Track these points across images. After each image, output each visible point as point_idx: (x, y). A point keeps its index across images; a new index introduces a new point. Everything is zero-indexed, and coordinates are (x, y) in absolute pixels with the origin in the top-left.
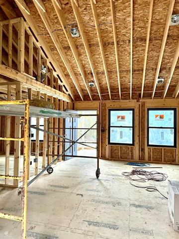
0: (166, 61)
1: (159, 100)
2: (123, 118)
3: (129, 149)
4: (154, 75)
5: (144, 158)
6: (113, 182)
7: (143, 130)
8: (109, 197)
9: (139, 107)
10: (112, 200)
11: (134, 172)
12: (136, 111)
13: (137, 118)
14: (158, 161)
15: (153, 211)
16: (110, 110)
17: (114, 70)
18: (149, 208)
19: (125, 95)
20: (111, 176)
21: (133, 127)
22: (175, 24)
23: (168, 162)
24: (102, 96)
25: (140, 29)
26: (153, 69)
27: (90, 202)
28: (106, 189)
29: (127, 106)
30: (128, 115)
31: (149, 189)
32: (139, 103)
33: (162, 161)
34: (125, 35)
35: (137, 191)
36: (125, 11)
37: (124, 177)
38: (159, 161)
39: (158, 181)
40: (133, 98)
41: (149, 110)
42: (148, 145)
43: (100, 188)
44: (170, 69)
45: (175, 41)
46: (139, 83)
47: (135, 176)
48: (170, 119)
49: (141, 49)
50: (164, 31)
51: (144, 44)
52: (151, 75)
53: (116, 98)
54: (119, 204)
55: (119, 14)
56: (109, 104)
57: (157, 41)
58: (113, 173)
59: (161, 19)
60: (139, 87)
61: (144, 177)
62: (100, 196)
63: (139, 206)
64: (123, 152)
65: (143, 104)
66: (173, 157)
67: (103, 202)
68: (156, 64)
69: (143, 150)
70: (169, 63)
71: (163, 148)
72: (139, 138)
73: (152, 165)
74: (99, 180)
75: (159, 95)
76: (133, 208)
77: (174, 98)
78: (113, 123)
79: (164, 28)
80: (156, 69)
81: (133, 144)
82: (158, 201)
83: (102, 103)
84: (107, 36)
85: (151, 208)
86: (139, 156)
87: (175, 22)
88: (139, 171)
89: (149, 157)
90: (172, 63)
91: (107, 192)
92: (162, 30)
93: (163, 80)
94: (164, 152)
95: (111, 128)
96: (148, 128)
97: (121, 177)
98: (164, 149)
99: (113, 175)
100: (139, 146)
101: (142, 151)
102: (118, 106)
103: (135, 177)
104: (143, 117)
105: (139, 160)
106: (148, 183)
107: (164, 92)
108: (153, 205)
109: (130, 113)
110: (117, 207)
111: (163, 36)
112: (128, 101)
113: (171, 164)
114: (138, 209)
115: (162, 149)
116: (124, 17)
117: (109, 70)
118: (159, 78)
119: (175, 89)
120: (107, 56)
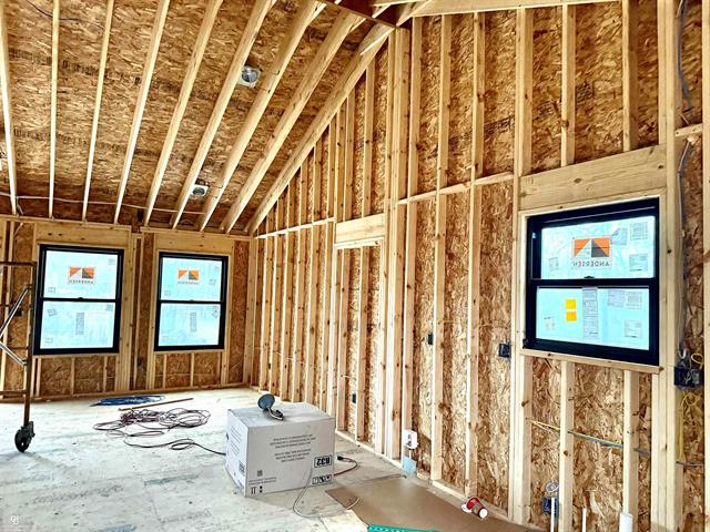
0: (217, 148)
1: (189, 233)
2: (87, 274)
3: (102, 362)
4: (186, 173)
5: (144, 381)
6: (76, 451)
7: (146, 309)
8: (84, 483)
9: (139, 246)
10: (94, 486)
11: (127, 420)
12: (130, 255)
13: (129, 276)
14: (179, 385)
15: (198, 482)
16: (44, 249)
17: (77, 135)
18: (190, 478)
19: (96, 210)
20: (66, 439)
21: (118, 301)
22: (247, 84)
23: (204, 384)
24: (19, 202)
25: (170, 64)
26: (184, 159)
27: (31, 506)
28: (67, 470)
29: (103, 240)
30: (106, 266)
31: (175, 445)
32: (137, 236)
33: (189, 385)
34: (129, 63)
35: (149, 456)
36: (141, 11)
37: (103, 435)
38: (181, 386)
39: (192, 426)
40: (121, 221)
41: (162, 255)
42: (157, 348)
43: (43, 470)
44: (223, 167)
45: (241, 113)
46: (142, 184)
47: (133, 426)
48: (212, 282)
49: (163, 106)
50: (221, 86)
51: (172, 99)
52: (177, 171)
53: (67, 213)
54: (115, 488)
55: (125, 13)
56: (43, 228)
57: (203, 101)
58: (66, 432)
59: (220, 60)
60: (140, 195)
61: (155, 425)
62: (55, 487)
63: (166, 480)
64: (82, 372)
65: (150, 241)
66: (215, 372)
67: (72, 497)
68: (195, 151)
69: (142, 362)
70: (222, 153)
71: (193, 352)
72: (134, 331)
73: (168, 397)
74: (29, 455)
75: (190, 221)
76: (156, 487)
77: (224, 232)
78: (52, 289)
79: (223, 82)
80: (192, 160)
81: (116, 348)
82: (203, 463)
83: (17, 225)
84: (77, 48)
85: (192, 477)
86: (132, 378)
87: (248, 81)
88: (140, 415)
89: (159, 379)
90: (229, 155)
91: (73, 474)
92: (218, 82)
93: (206, 188)
94: (196, 362)
95: (45, 303)
96: (159, 302)
97: (95, 437)
98: (196, 355)
99: (68, 436)
100: (133, 351)
101: (139, 365)
102: (74, 238)
103: (134, 428)
104: (148, 274)
105: (131, 389)
106: (170, 436)
107: (204, 216)
108: (196, 472)
109: (111, 261)
110: (113, 495)
111: (218, 95)
112: (107, 226)
113: (210, 389)
114: (166, 485)
115: (190, 355)
116: (136, 24)
117: (61, 132)
118: (197, 183)
119: (226, 212)
120: (63, 95)
